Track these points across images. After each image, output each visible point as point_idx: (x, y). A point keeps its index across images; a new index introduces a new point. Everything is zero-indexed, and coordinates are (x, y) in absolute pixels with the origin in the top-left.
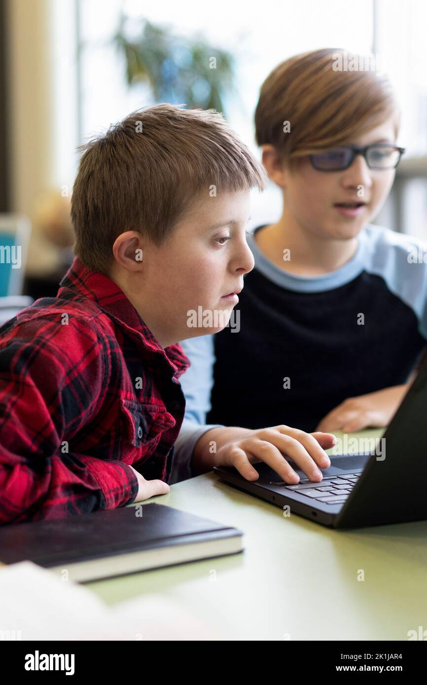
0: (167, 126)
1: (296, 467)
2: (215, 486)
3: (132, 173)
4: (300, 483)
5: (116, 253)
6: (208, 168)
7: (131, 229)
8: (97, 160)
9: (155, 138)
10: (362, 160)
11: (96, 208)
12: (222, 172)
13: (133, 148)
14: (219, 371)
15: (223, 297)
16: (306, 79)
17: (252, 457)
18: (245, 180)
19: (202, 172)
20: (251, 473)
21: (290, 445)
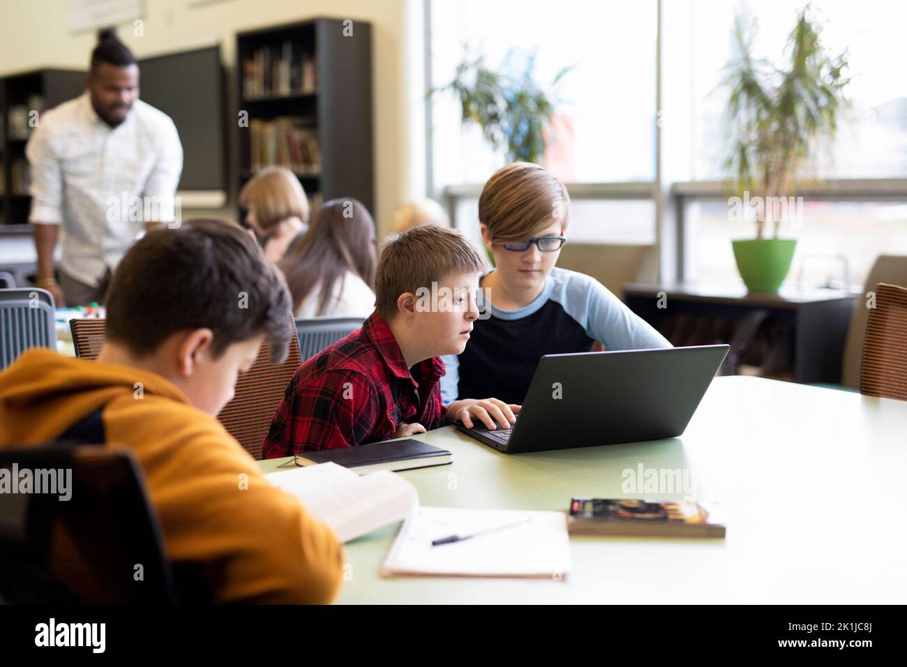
0: (432, 235)
1: (494, 420)
2: (454, 432)
3: (411, 262)
4: (497, 430)
5: (399, 305)
6: (454, 259)
7: (408, 291)
8: (392, 253)
9: (425, 242)
10: (535, 246)
11: (389, 279)
12: (462, 261)
13: (412, 247)
14: (461, 371)
15: (461, 333)
16: (507, 191)
17: (472, 416)
18: (475, 267)
19: (451, 262)
20: (469, 424)
21: (493, 409)
